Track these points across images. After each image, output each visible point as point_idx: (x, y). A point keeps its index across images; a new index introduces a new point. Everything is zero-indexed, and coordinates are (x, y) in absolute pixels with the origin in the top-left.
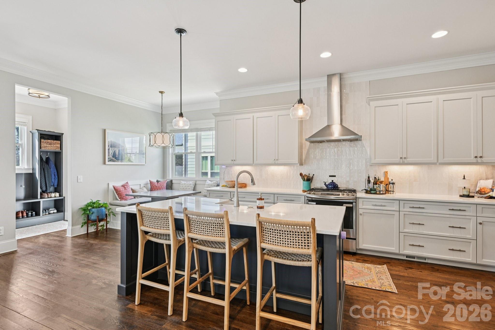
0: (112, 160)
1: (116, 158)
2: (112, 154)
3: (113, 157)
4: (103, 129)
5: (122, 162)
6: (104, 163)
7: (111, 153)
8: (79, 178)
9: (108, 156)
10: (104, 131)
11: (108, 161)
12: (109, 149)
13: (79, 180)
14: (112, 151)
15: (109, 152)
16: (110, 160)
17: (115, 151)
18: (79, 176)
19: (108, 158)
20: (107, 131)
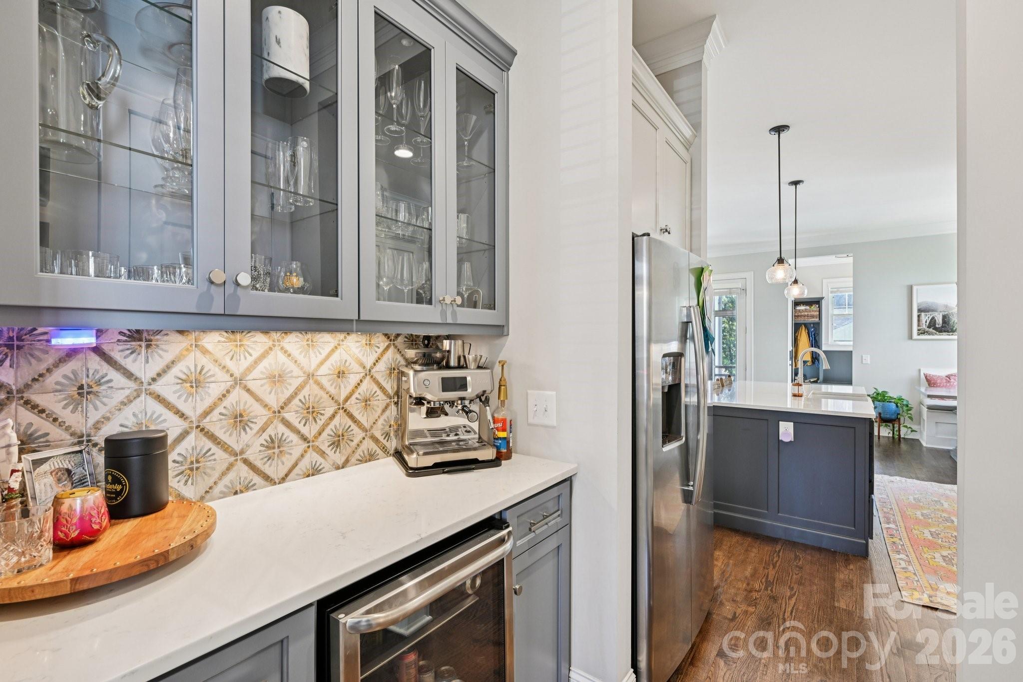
0: (927, 332)
1: (935, 329)
2: (926, 322)
3: (929, 327)
4: (908, 286)
5: (952, 335)
6: (911, 337)
7: (924, 322)
8: (863, 358)
9: (919, 325)
10: (911, 288)
11: (919, 335)
12: (919, 316)
13: (863, 360)
14: (927, 318)
15: (919, 320)
16: (922, 332)
17: (933, 318)
18: (863, 356)
19: (919, 330)
20: (915, 288)
